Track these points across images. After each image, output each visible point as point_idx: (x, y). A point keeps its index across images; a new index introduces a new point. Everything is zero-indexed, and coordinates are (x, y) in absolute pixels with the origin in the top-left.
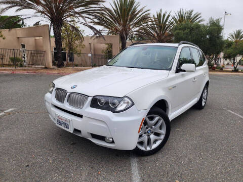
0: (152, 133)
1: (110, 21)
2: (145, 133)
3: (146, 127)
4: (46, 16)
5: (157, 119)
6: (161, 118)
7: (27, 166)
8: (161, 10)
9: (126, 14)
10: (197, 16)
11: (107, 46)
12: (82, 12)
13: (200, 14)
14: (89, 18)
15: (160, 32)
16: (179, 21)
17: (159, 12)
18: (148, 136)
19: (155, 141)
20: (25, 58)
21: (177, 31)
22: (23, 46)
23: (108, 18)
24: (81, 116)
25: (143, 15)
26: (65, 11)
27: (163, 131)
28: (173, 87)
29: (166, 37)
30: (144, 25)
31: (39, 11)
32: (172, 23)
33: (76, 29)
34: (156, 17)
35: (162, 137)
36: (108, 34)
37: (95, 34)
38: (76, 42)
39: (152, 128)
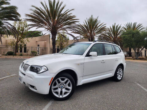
0: (64, 88)
2: (59, 87)
3: (60, 84)
4: (49, 30)
5: (66, 80)
6: (68, 80)
8: (115, 24)
9: (92, 27)
10: (140, 26)
12: (67, 28)
14: (71, 31)
18: (61, 89)
19: (65, 93)
20: (38, 52)
21: (124, 35)
22: (38, 46)
24: (25, 75)
25: (102, 27)
26: (58, 28)
27: (70, 88)
28: (81, 64)
29: (118, 39)
30: (103, 32)
31: (46, 28)
33: (64, 37)
34: (112, 28)
35: (70, 91)
37: (74, 39)
38: (65, 43)
39: (63, 85)
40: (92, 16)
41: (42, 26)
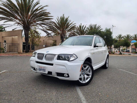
0: (86, 74)
1: (55, 28)
2: (82, 74)
3: (82, 71)
4: (21, 25)
5: (87, 67)
6: (89, 66)
7: (24, 92)
8: (81, 24)
9: (64, 25)
10: (99, 27)
11: (53, 41)
12: (41, 24)
13: (100, 26)
14: (44, 27)
16: (90, 29)
18: (84, 75)
19: (87, 78)
23: (54, 27)
25: (72, 26)
26: (32, 23)
27: (91, 74)
28: (94, 53)
31: (17, 23)
32: (87, 30)
34: (79, 27)
35: (90, 76)
36: (54, 35)
37: (47, 35)
38: (36, 39)
39: (85, 72)
40: (64, 15)
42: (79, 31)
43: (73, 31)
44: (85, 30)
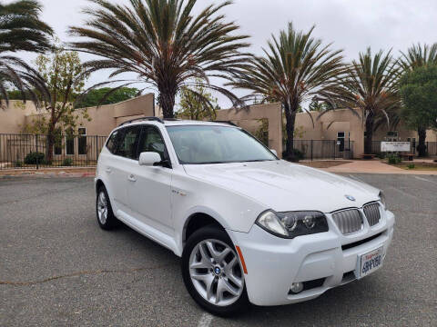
8: (369, 50)
9: (293, 63)
12: (208, 69)
15: (370, 90)
16: (412, 66)
17: (365, 52)
29: (382, 101)
30: (331, 79)
32: (396, 70)
33: (203, 99)
34: (358, 62)
37: (235, 105)
40: (290, 25)
41: (127, 68)
42: (358, 78)
43: (333, 79)
44: (385, 73)
